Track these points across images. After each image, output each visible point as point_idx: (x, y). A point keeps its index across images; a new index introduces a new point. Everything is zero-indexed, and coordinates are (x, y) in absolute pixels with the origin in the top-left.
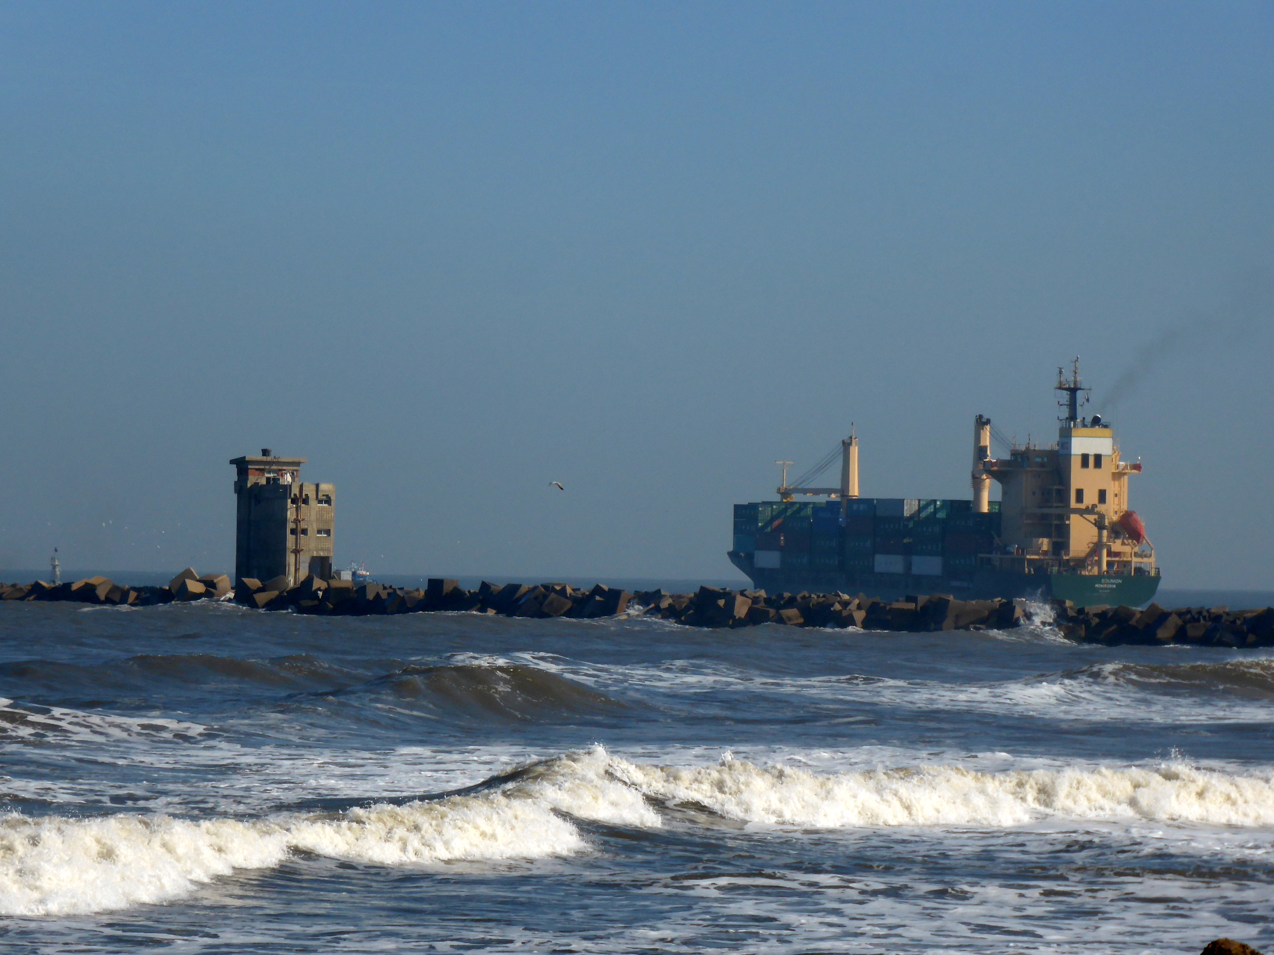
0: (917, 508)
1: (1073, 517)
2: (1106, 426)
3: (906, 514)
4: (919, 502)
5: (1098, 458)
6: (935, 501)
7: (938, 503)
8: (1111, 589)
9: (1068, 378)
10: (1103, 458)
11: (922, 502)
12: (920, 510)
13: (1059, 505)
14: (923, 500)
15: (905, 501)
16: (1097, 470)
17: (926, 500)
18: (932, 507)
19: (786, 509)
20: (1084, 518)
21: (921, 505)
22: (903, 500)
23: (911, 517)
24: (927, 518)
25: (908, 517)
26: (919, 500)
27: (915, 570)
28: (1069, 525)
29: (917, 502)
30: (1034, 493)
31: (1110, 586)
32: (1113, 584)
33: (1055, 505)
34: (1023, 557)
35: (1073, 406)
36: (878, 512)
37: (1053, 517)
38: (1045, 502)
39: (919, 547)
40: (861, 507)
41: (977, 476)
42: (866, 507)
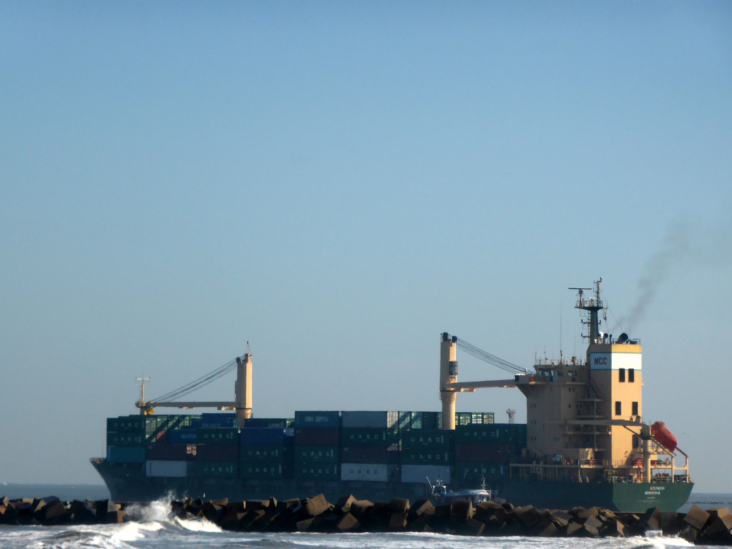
0: (397, 419)
1: (614, 427)
2: (633, 343)
3: (389, 425)
4: (399, 414)
5: (631, 372)
6: (410, 413)
7: (413, 415)
8: (656, 496)
9: (589, 297)
10: (635, 372)
11: (400, 414)
12: (399, 422)
13: (600, 417)
14: (402, 412)
15: (388, 414)
16: (631, 384)
17: (404, 412)
18: (409, 418)
19: (167, 422)
20: (627, 429)
21: (400, 417)
22: (387, 412)
23: (392, 429)
24: (405, 428)
25: (390, 428)
26: (399, 412)
27: (405, 478)
28: (611, 435)
29: (397, 413)
30: (570, 406)
31: (656, 493)
32: (657, 491)
33: (597, 417)
34: (575, 466)
35: (594, 324)
36: (346, 424)
37: (595, 429)
38: (579, 414)
39: (413, 457)
40: (318, 419)
41: (448, 389)
42: (326, 419)
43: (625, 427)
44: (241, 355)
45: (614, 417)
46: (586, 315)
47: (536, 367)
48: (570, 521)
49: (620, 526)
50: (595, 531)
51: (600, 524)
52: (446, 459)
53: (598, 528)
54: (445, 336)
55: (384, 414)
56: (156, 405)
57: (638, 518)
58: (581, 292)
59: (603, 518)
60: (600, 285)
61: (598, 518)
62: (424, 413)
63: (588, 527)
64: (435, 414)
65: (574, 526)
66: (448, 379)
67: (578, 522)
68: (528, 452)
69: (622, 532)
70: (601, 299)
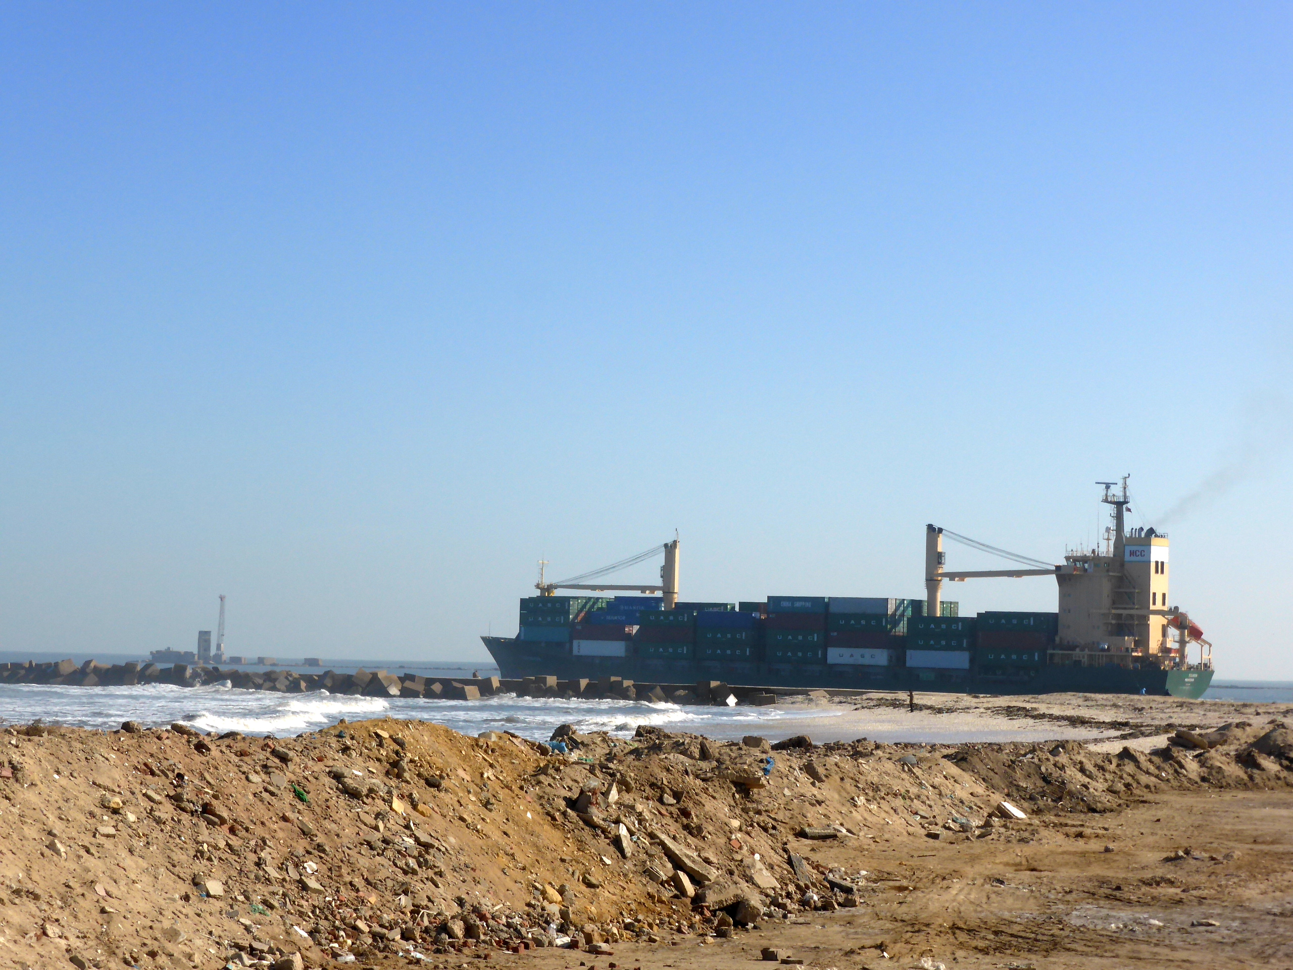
0: (895, 606)
1: (1151, 617)
3: (890, 613)
4: (896, 602)
7: (906, 602)
8: (1191, 682)
10: (1164, 564)
12: (897, 609)
14: (898, 600)
16: (1163, 575)
17: (900, 600)
18: (903, 605)
19: (586, 604)
20: (1159, 618)
25: (891, 616)
26: (896, 600)
27: (913, 663)
28: (1147, 624)
31: (1192, 680)
32: (1193, 678)
33: (1136, 606)
34: (1127, 654)
35: (1119, 518)
36: (833, 609)
37: (1135, 618)
38: (1114, 603)
39: (921, 643)
40: (797, 604)
41: (936, 578)
42: (808, 604)
43: (1164, 616)
44: (669, 541)
45: (1152, 607)
46: (1111, 509)
47: (1067, 558)
48: (265, 681)
49: (303, 685)
50: (283, 688)
51: (287, 683)
52: (965, 645)
53: (286, 686)
54: (930, 528)
55: (886, 600)
56: (556, 587)
57: (316, 678)
58: (1108, 486)
59: (290, 678)
60: (1128, 480)
61: (287, 678)
62: (913, 601)
63: (278, 686)
64: (920, 602)
65: (268, 684)
66: (936, 569)
67: (271, 681)
68: (1061, 639)
69: (305, 690)
70: (1128, 494)
